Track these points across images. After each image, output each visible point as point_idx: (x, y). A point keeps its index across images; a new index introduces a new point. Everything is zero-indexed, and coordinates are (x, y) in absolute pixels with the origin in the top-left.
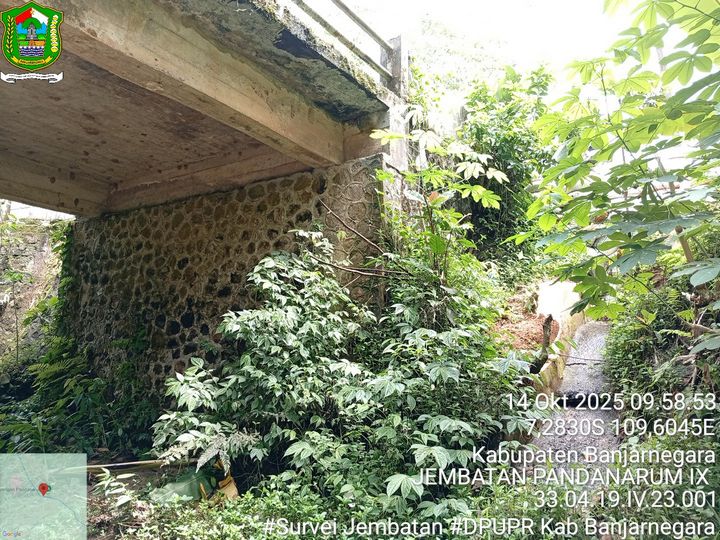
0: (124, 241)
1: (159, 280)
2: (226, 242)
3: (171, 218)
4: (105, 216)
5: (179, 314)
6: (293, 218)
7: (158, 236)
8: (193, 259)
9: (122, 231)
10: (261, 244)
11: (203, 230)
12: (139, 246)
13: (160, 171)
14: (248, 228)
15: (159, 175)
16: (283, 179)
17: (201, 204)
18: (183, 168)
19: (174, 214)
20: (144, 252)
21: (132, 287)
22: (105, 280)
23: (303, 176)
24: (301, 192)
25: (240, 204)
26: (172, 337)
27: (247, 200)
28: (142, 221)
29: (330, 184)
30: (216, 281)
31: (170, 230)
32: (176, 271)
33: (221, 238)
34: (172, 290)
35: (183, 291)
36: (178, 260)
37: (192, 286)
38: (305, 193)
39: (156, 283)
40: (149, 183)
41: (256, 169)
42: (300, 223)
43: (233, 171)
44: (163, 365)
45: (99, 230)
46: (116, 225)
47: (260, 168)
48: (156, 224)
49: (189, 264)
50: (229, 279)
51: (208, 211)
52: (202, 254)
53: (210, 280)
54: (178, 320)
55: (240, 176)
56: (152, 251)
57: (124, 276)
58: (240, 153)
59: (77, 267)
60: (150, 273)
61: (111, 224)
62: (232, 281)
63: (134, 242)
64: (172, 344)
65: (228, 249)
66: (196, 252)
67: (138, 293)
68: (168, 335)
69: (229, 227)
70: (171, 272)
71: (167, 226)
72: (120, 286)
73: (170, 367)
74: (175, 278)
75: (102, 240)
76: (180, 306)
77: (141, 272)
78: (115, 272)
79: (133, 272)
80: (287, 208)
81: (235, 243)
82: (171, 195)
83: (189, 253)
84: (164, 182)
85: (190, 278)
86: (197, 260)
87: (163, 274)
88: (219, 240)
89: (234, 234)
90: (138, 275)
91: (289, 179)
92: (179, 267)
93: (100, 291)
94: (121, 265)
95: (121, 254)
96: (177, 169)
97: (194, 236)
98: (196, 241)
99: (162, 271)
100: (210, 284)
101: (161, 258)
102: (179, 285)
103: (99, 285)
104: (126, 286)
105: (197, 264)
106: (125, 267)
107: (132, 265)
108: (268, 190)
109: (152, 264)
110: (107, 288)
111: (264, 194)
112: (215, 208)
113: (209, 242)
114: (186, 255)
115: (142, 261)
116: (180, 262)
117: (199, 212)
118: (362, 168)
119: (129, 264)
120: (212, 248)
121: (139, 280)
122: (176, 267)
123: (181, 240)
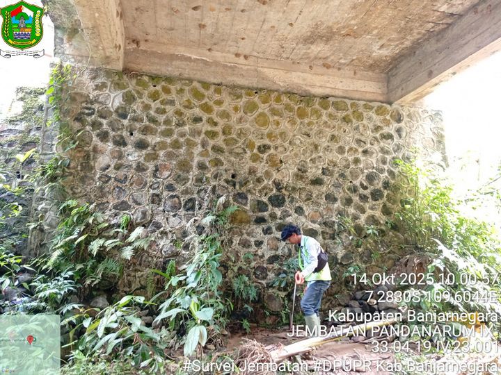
0: (170, 110)
1: (233, 159)
2: (314, 139)
3: (241, 103)
5: (266, 194)
6: (378, 135)
7: (225, 115)
8: (276, 148)
9: (164, 96)
10: (351, 149)
11: (285, 125)
12: (197, 120)
13: (209, 50)
14: (336, 133)
15: (208, 53)
16: (365, 103)
17: (278, 100)
18: (242, 58)
19: (244, 99)
20: (204, 127)
21: (192, 161)
22: (141, 145)
23: (382, 106)
24: (382, 117)
25: (325, 111)
26: (260, 214)
27: (331, 110)
28: (198, 95)
29: (406, 119)
30: (306, 171)
31: (241, 114)
32: (254, 155)
33: (308, 135)
34: (252, 171)
35: (268, 174)
36: (257, 144)
37: (278, 171)
38: (385, 119)
39: (229, 161)
40: (194, 57)
41: (328, 85)
42: (384, 140)
43: (304, 80)
44: (252, 240)
45: (118, 86)
46: (152, 89)
47: (333, 86)
48: (219, 103)
49: (272, 151)
50: (320, 171)
51: (288, 107)
52: (286, 144)
53: (299, 170)
54: (265, 200)
55: (313, 86)
56: (218, 129)
57: (176, 145)
58: (311, 67)
59: (79, 119)
60: (217, 149)
61: (145, 86)
62: (323, 173)
63: (188, 113)
64: (260, 221)
65: (316, 147)
66: (279, 142)
67: (202, 167)
68: (253, 212)
69: (315, 128)
70: (249, 154)
71: (236, 109)
72: (170, 156)
73: (261, 243)
74: (255, 159)
75: (129, 98)
76: (265, 188)
77: (204, 145)
78: (158, 140)
79: (190, 144)
80: (371, 126)
81: (324, 142)
82: (229, 79)
83: (270, 140)
84: (216, 63)
85: (276, 164)
86: (280, 149)
87: (237, 154)
88: (305, 136)
89: (321, 135)
90: (199, 149)
91: (370, 104)
92: (260, 151)
93: (133, 156)
94: (168, 133)
95: (167, 122)
96: (234, 56)
97: (274, 127)
98: (277, 132)
99: (237, 151)
100: (300, 173)
101: (233, 139)
102: (261, 168)
103: (130, 148)
104: (182, 158)
105: (282, 153)
106: (175, 136)
107: (188, 136)
108: (352, 107)
109: (220, 141)
110: (147, 155)
111: (348, 109)
112: (296, 108)
113: (294, 136)
114: (267, 142)
115: (203, 136)
116: (259, 147)
117: (277, 106)
118: (428, 115)
119: (183, 135)
120: (298, 142)
121: (201, 154)
122: (255, 151)
123: (258, 127)
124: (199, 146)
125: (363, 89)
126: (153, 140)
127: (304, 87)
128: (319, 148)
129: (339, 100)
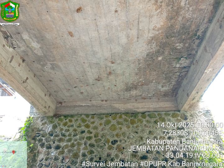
0: (71, 129)
1: (99, 149)
2: (140, 134)
3: (103, 121)
4: (56, 116)
7: (96, 128)
8: (121, 141)
9: (69, 124)
10: (161, 137)
11: (124, 129)
12: (83, 132)
13: (90, 101)
14: (152, 130)
15: (90, 102)
16: (165, 112)
17: (121, 117)
18: (104, 101)
19: (104, 119)
20: (86, 135)
21: (79, 152)
22: (58, 148)
23: (175, 113)
24: (176, 119)
25: (144, 120)
27: (148, 118)
28: (84, 121)
29: (189, 117)
31: (103, 126)
32: (109, 146)
33: (137, 133)
35: (117, 156)
36: (111, 140)
37: (122, 153)
38: (178, 119)
39: (97, 151)
40: (83, 105)
41: (146, 107)
43: (134, 106)
45: (51, 122)
46: (65, 121)
47: (148, 107)
48: (93, 123)
49: (119, 143)
51: (126, 120)
52: (126, 139)
53: (134, 151)
55: (138, 108)
56: (92, 135)
57: (73, 145)
58: (136, 100)
59: (34, 139)
60: (92, 145)
61: (61, 120)
63: (79, 130)
65: (142, 138)
66: (122, 137)
67: (84, 155)
69: (140, 128)
70: (107, 146)
71: (101, 124)
72: (69, 151)
74: (110, 148)
75: (55, 127)
77: (85, 144)
78: (65, 144)
79: (79, 144)
81: (145, 135)
82: (99, 111)
83: (118, 137)
84: (93, 106)
86: (123, 141)
87: (101, 146)
88: (135, 133)
89: (144, 132)
90: (83, 146)
91: (168, 113)
92: (112, 144)
93: (54, 153)
94: (70, 140)
95: (70, 135)
96: (101, 101)
97: (119, 130)
98: (121, 133)
99: (101, 145)
100: (134, 153)
101: (99, 139)
102: (113, 153)
103: (53, 150)
104: (75, 152)
105: (124, 143)
106: (73, 141)
107: (78, 141)
108: (158, 116)
109: (93, 141)
110: (60, 152)
111: (156, 117)
112: (130, 120)
113: (130, 134)
114: (116, 138)
115: (85, 139)
116: (112, 141)
117: (120, 120)
118: (202, 113)
119: (76, 140)
120: (132, 137)
121: (84, 149)
122: (110, 144)
123: (111, 131)
124: (83, 145)
125: (164, 106)
126: (62, 144)
127: (134, 109)
128: (143, 138)
129: (151, 113)
